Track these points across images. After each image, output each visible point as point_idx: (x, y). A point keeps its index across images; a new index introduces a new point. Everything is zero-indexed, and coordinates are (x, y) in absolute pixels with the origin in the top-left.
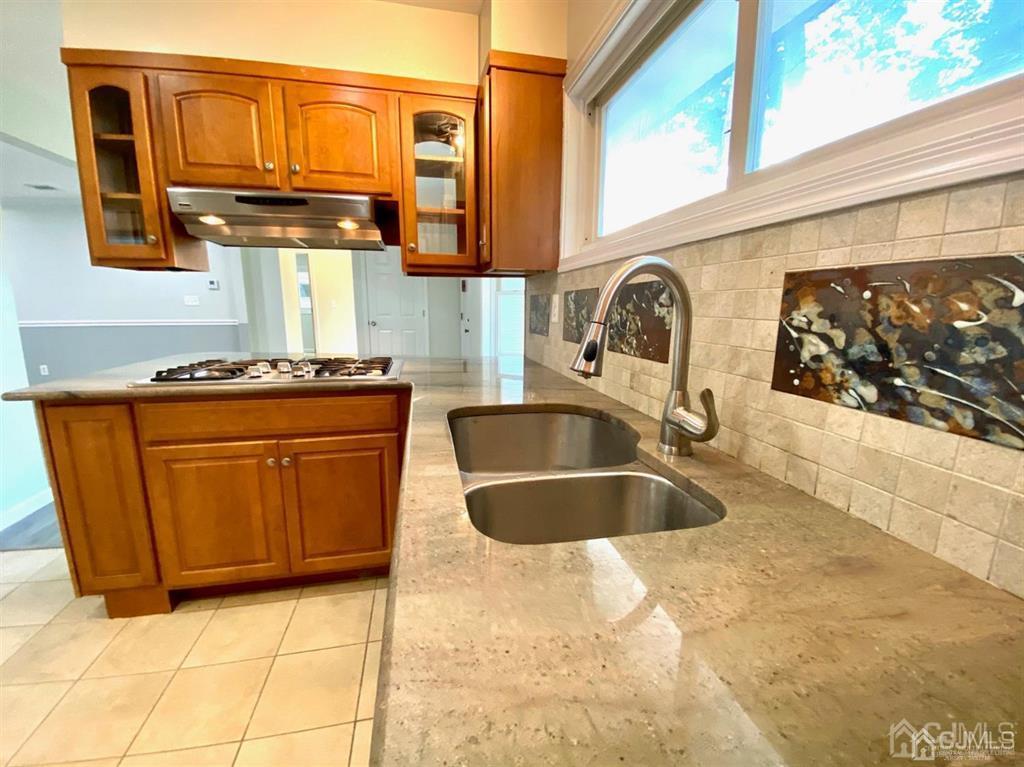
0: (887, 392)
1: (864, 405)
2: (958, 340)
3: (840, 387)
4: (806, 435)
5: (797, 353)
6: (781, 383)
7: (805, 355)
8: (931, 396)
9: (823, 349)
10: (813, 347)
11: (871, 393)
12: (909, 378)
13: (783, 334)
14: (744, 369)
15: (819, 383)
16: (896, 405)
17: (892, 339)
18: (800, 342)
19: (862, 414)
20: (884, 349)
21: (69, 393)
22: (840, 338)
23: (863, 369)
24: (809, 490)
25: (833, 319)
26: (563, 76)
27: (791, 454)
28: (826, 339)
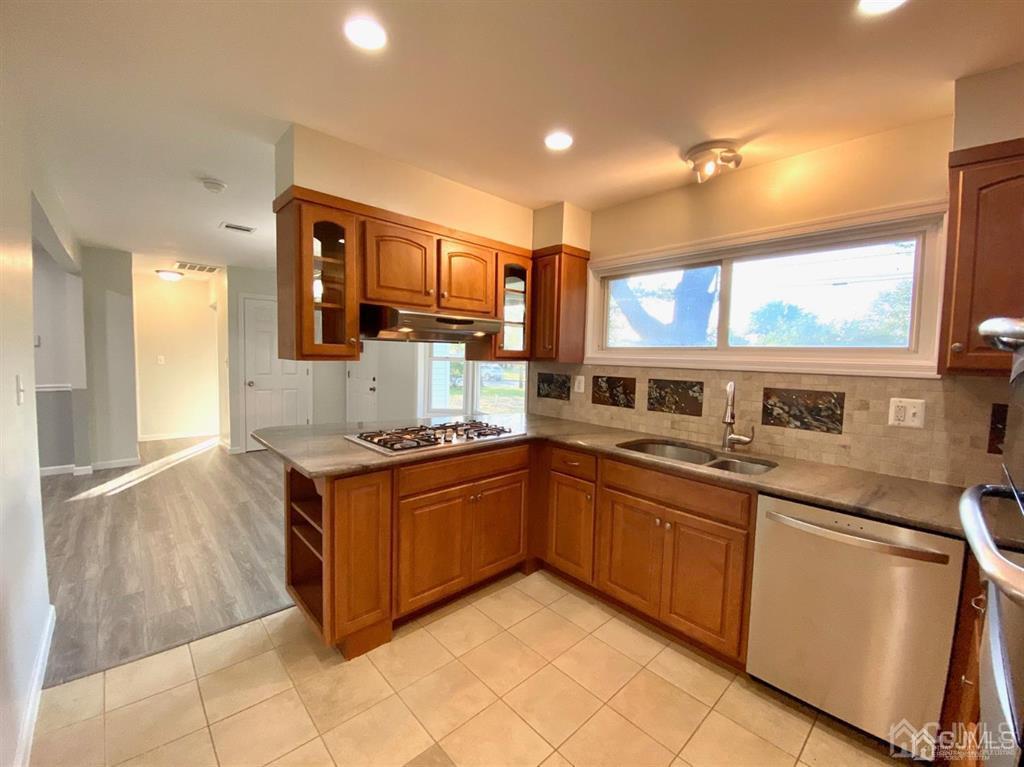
0: (803, 423)
1: (796, 427)
2: (820, 409)
3: (788, 423)
4: (778, 438)
5: (771, 413)
6: (766, 422)
7: (775, 413)
8: (815, 423)
9: (781, 411)
10: (777, 411)
11: (798, 424)
12: (808, 419)
13: (765, 406)
14: (748, 418)
15: (781, 421)
16: (806, 426)
17: (803, 409)
18: (772, 409)
19: (797, 430)
20: (800, 411)
21: (363, 466)
22: (786, 408)
23: (795, 417)
24: (780, 454)
25: (784, 403)
26: (588, 259)
27: (772, 444)
28: (782, 408)
